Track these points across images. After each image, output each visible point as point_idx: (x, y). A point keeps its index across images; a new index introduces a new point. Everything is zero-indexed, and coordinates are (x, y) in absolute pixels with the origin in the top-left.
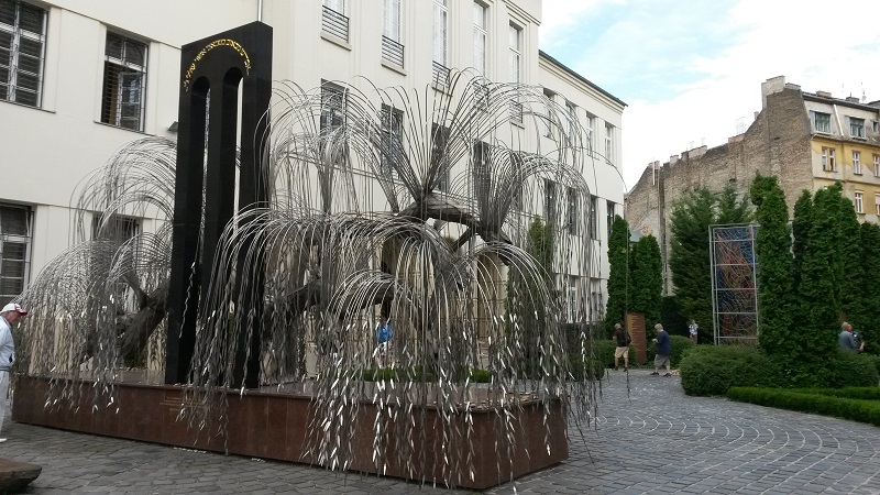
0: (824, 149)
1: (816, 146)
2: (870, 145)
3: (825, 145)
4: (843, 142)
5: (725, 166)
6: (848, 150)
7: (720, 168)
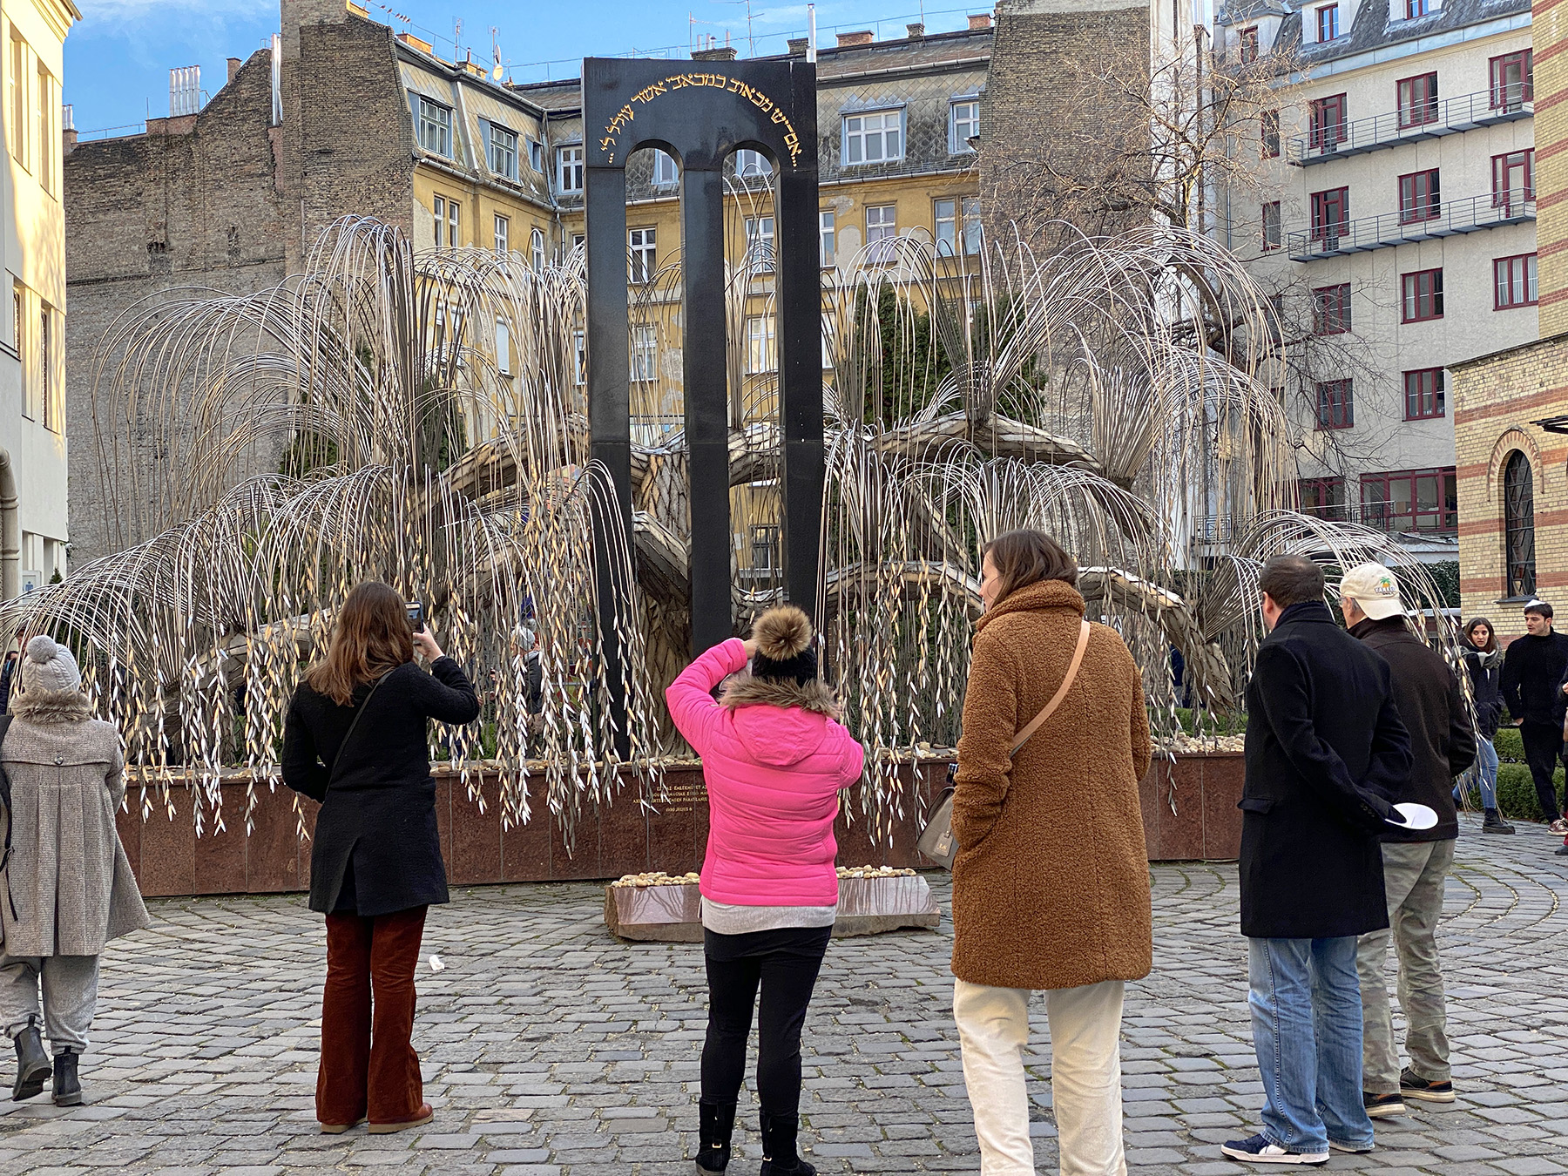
0: (439, 198)
1: (423, 188)
2: (530, 204)
3: (443, 190)
4: (476, 186)
5: (135, 201)
6: (487, 207)
7: (116, 206)
